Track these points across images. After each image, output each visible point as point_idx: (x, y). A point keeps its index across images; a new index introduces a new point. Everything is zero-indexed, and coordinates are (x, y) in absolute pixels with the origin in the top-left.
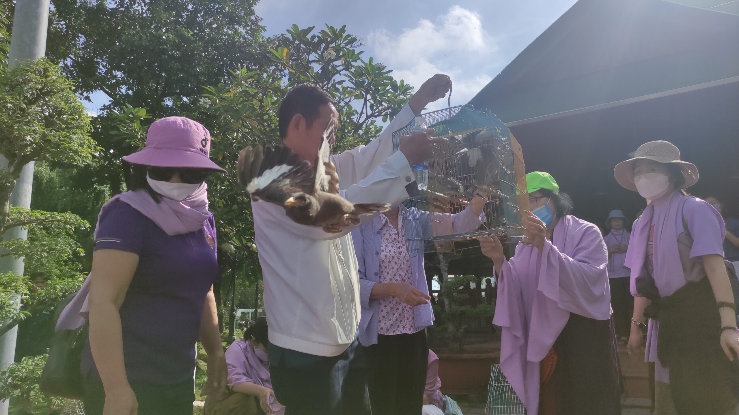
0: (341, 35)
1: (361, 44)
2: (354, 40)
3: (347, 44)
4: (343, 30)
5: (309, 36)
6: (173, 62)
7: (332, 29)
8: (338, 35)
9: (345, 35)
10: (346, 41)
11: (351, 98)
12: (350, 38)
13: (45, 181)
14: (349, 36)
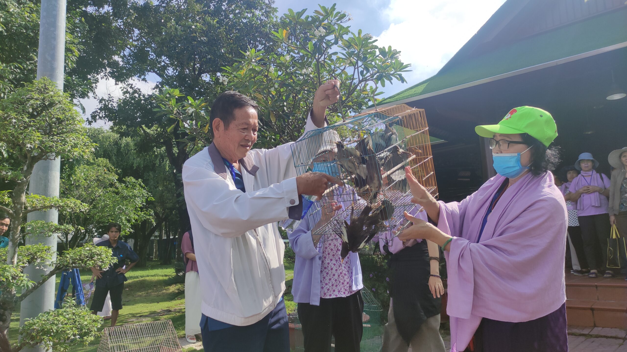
0: (332, 13)
1: (349, 19)
2: (344, 16)
3: (338, 20)
4: (333, 8)
5: (303, 17)
6: (202, 47)
7: (324, 8)
8: (330, 13)
9: (335, 12)
10: (337, 18)
11: (345, 66)
12: (339, 15)
13: (123, 145)
14: (339, 13)
